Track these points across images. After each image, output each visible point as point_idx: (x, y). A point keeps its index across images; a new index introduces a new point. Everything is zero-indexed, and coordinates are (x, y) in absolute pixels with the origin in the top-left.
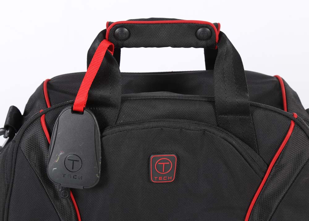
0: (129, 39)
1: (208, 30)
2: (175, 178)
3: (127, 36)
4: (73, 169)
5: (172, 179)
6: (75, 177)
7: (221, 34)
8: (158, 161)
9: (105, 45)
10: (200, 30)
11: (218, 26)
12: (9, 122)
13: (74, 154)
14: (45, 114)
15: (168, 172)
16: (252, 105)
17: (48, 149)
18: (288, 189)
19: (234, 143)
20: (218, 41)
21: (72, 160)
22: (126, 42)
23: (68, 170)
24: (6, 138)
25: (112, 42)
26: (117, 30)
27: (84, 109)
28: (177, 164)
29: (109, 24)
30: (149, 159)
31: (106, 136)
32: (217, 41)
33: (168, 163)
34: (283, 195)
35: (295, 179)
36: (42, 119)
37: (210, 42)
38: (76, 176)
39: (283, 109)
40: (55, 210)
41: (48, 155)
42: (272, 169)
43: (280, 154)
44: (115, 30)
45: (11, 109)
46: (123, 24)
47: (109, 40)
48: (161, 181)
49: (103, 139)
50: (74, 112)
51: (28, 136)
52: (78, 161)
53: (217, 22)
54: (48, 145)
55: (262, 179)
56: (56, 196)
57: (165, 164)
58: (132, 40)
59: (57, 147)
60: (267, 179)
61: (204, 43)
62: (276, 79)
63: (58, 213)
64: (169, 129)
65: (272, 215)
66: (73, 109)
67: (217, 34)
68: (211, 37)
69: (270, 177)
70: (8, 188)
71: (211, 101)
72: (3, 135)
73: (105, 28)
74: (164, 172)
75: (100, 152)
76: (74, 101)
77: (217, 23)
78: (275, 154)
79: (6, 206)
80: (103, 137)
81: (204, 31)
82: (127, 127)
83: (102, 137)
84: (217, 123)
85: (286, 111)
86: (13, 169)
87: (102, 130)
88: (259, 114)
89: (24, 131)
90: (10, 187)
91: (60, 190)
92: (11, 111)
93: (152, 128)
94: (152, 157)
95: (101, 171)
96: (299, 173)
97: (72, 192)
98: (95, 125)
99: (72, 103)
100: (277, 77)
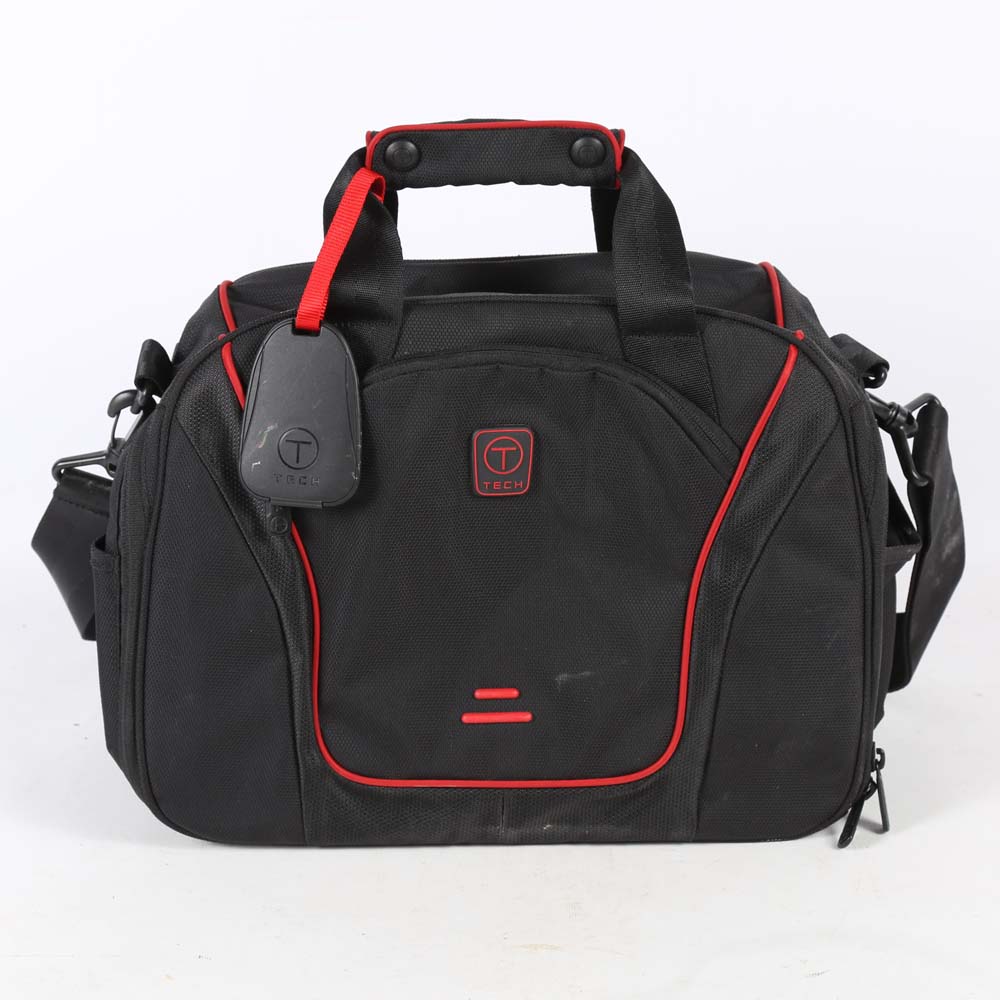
0: (419, 168)
1: (598, 142)
2: (530, 486)
3: (414, 159)
4: (298, 462)
5: (523, 487)
6: (303, 480)
7: (628, 153)
8: (491, 443)
9: (365, 179)
10: (579, 143)
11: (619, 135)
12: (146, 371)
13: (300, 429)
14: (231, 341)
15: (514, 470)
16: (699, 312)
17: (241, 419)
18: (786, 503)
19: (662, 396)
20: (622, 168)
21: (295, 442)
22: (411, 175)
23: (286, 464)
24: (137, 412)
25: (379, 174)
26: (391, 148)
27: (321, 324)
28: (534, 453)
29: (370, 136)
30: (470, 439)
31: (372, 383)
32: (618, 168)
33: (515, 449)
34: (776, 519)
35: (803, 480)
36: (226, 352)
37: (601, 171)
38: (305, 478)
39: (774, 321)
40: (258, 565)
41: (239, 436)
42: (750, 459)
43: (768, 422)
44: (386, 148)
45: (147, 344)
46: (402, 131)
47: (373, 170)
48: (497, 491)
49: (366, 390)
50: (298, 331)
51: (195, 390)
52: (309, 443)
53: (618, 128)
54: (240, 412)
55: (729, 483)
56: (259, 532)
57: (506, 451)
58: (424, 168)
59: (261, 411)
60: (740, 481)
61: (588, 173)
62: (761, 269)
63: (264, 572)
64: (515, 367)
65: (755, 567)
66: (297, 325)
67: (619, 154)
68: (604, 158)
69: (748, 475)
70: (150, 514)
71: (610, 305)
72: (129, 408)
73: (363, 144)
74: (505, 471)
75: (359, 420)
76: (296, 310)
77: (616, 130)
78: (756, 422)
79: (147, 554)
80: (364, 387)
81: (587, 146)
82: (418, 364)
83: (362, 387)
84: (624, 354)
85: (781, 327)
86: (161, 469)
87: (363, 371)
88: (717, 334)
89: (185, 384)
90: (155, 512)
91: (268, 516)
92: (146, 349)
93: (476, 365)
94: (476, 435)
95: (362, 465)
96: (811, 467)
97: (295, 524)
98: (347, 360)
99: (294, 314)
100: (764, 267)
